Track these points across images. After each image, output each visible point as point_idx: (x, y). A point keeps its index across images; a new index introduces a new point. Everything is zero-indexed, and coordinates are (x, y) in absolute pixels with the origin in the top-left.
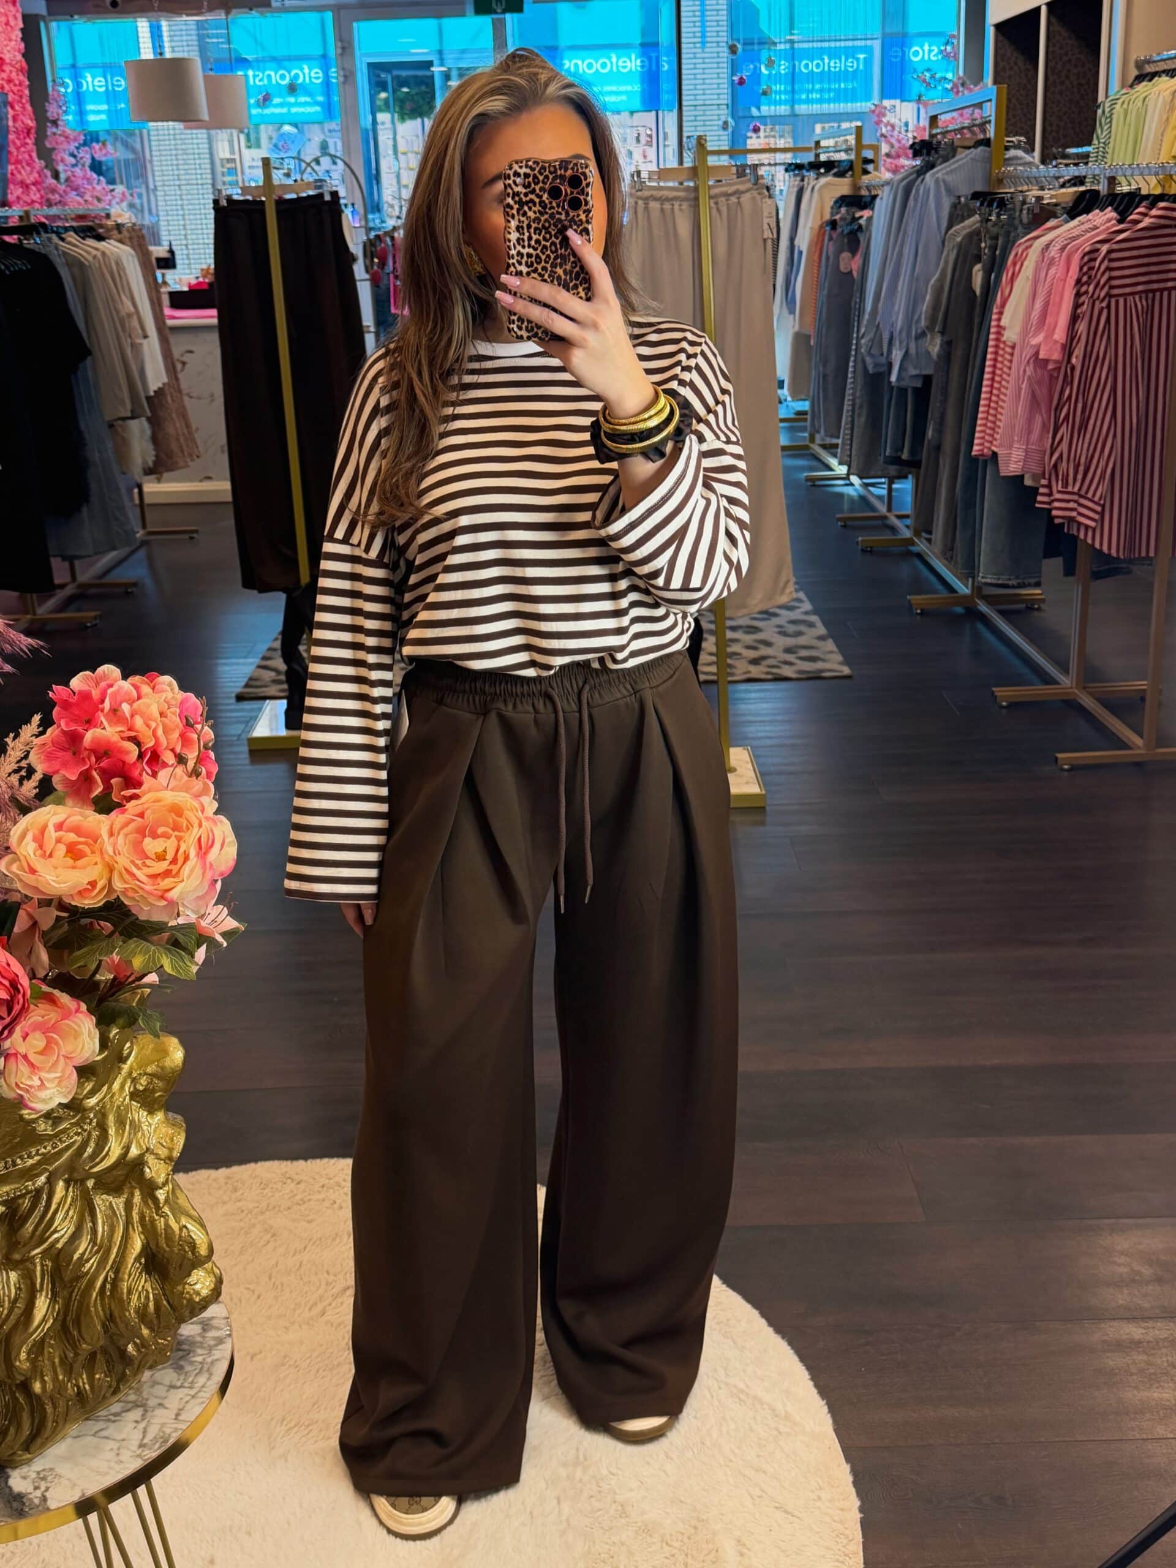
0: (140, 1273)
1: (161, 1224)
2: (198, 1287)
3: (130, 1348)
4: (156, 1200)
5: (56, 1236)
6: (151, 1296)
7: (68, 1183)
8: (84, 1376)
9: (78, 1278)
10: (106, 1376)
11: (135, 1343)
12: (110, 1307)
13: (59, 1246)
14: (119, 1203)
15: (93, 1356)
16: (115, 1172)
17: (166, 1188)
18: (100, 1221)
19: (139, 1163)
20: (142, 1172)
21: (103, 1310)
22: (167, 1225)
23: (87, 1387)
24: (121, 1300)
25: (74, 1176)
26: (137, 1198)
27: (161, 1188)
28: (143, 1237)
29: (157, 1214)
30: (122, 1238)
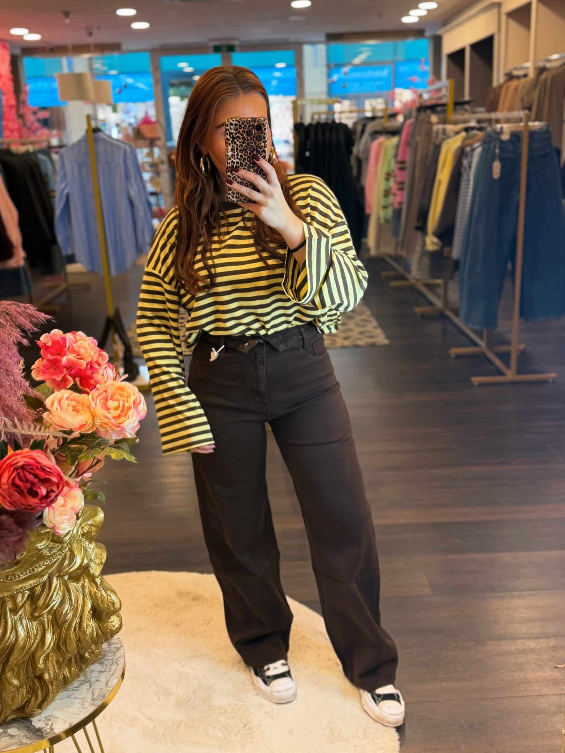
0: (90, 619)
1: (99, 595)
2: (114, 623)
3: (86, 654)
4: (96, 583)
5: (53, 604)
7: (58, 578)
8: (67, 670)
9: (64, 622)
10: (76, 669)
11: (89, 652)
12: (79, 635)
13: (55, 608)
14: (79, 586)
16: (77, 571)
18: (72, 595)
19: (88, 566)
20: (89, 571)
21: (76, 637)
22: (102, 595)
23: (68, 674)
24: (84, 631)
25: (60, 574)
26: (87, 583)
27: (98, 577)
28: (91, 601)
29: (97, 590)
30: (82, 602)
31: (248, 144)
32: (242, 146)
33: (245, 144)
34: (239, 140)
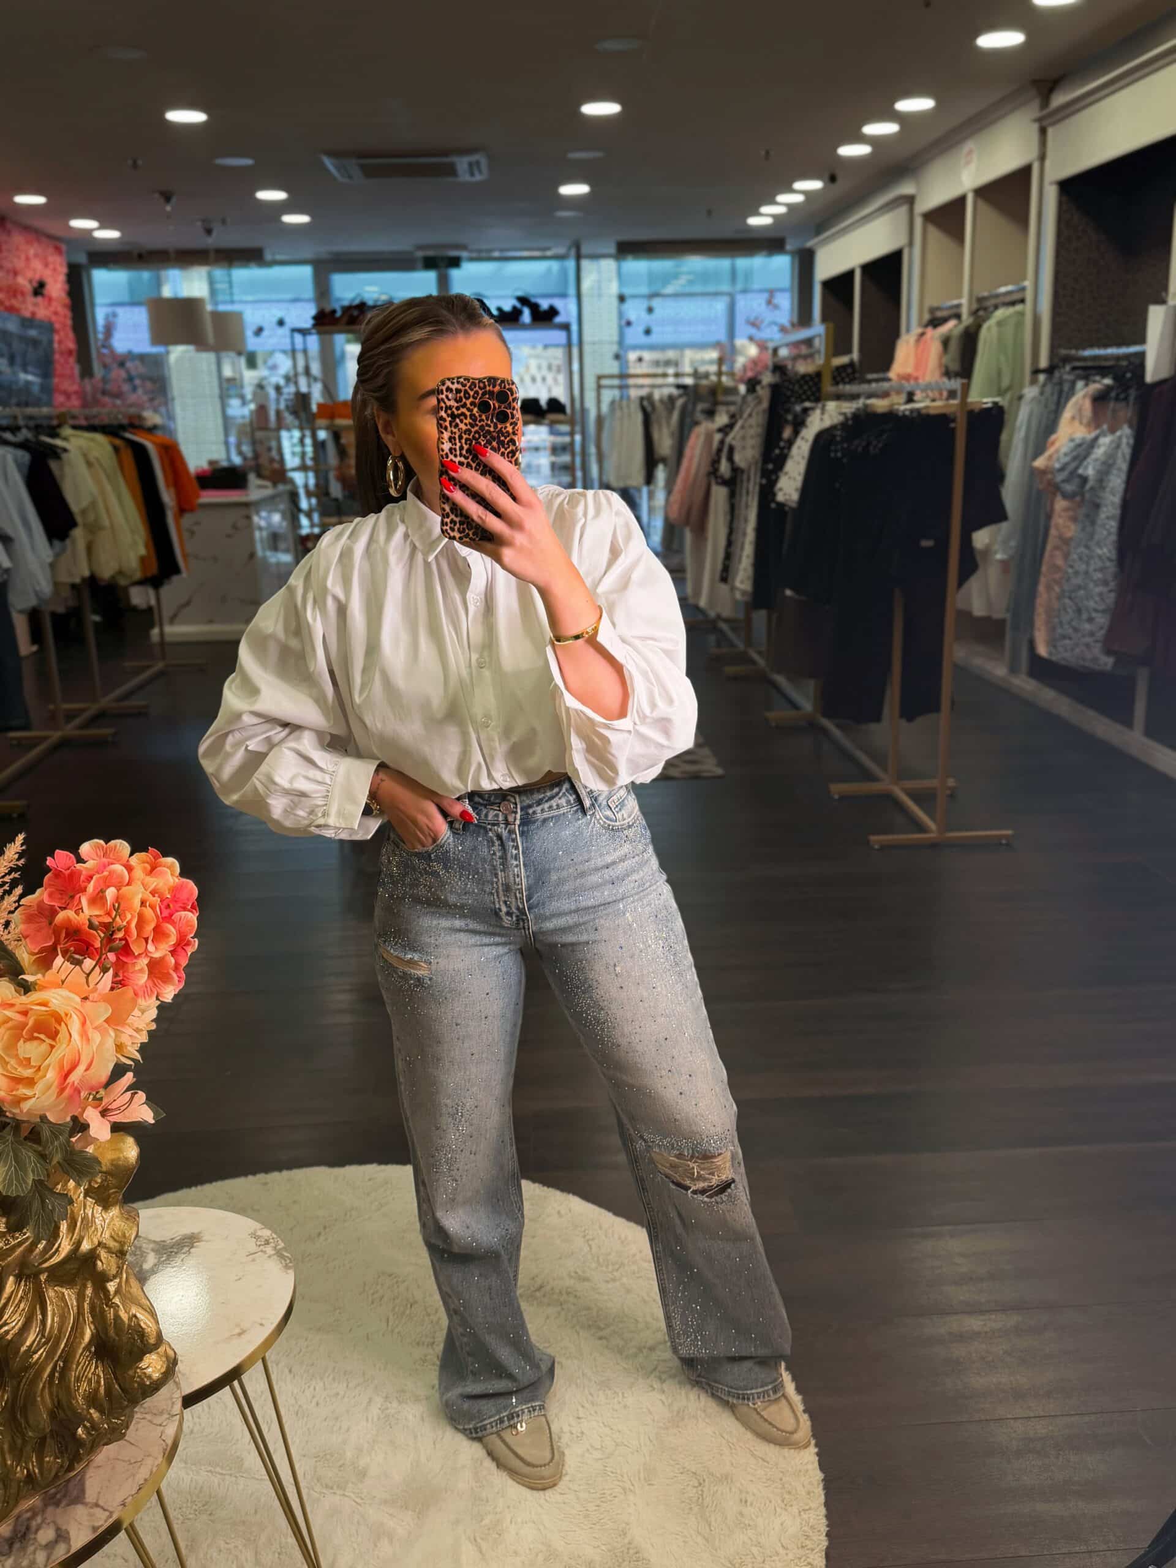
0: (89, 1361)
1: (110, 1313)
2: (147, 1372)
3: (80, 1431)
4: (106, 1291)
5: (6, 1328)
6: (102, 1380)
7: (19, 1278)
8: (34, 1460)
9: (26, 1369)
10: (56, 1458)
11: (85, 1426)
12: (57, 1396)
13: (9, 1337)
14: (70, 1295)
15: (43, 1440)
17: (117, 1280)
18: (50, 1314)
19: (91, 1257)
20: (94, 1265)
21: (50, 1398)
22: (117, 1315)
23: (37, 1471)
24: (68, 1388)
25: (26, 1272)
27: (112, 1280)
28: (93, 1327)
29: (107, 1306)
30: (72, 1328)
31: (482, 427)
32: (471, 431)
33: (476, 428)
34: (465, 421)
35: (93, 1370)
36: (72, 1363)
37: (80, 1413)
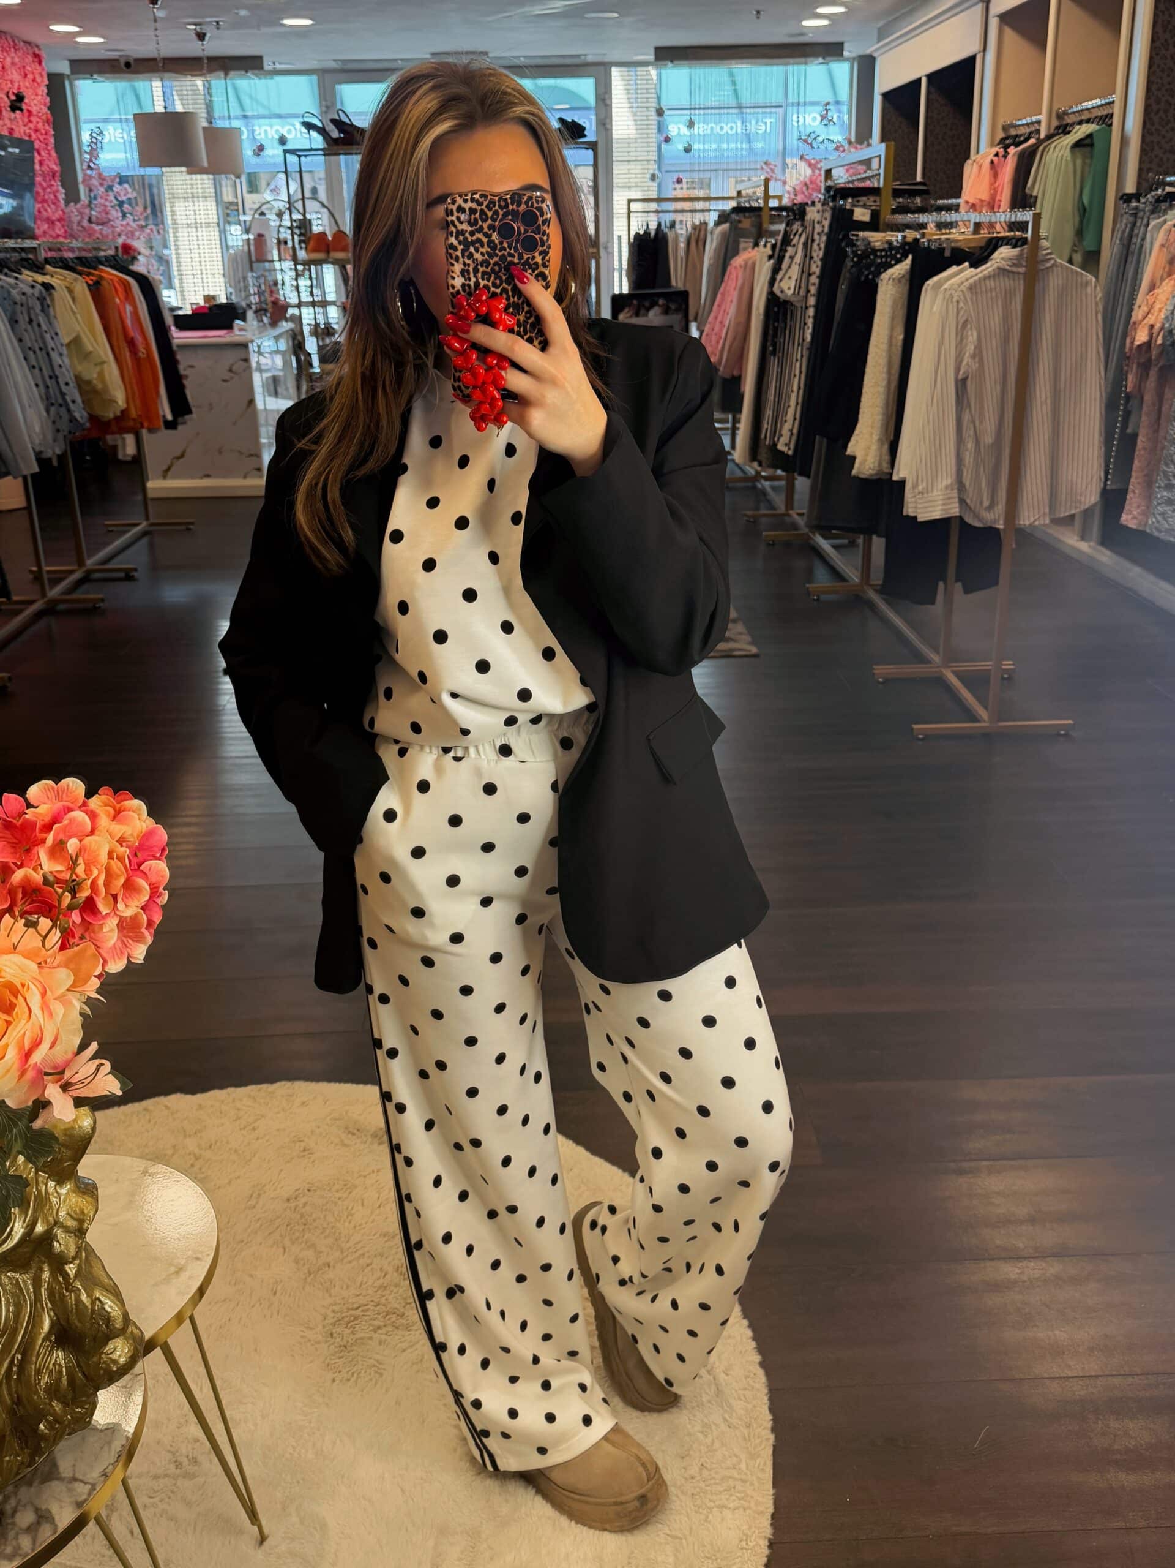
0: (50, 1352)
1: (71, 1299)
2: (113, 1357)
3: (42, 1426)
4: (66, 1275)
6: (64, 1370)
11: (47, 1421)
14: (25, 1279)
16: (20, 1250)
17: (77, 1262)
18: (4, 1303)
19: (48, 1237)
20: (51, 1246)
21: (10, 1394)
22: (78, 1300)
24: (28, 1381)
26: (46, 1275)
27: (71, 1262)
28: (52, 1314)
29: (67, 1291)
30: (29, 1317)
31: (503, 258)
32: (490, 263)
33: (496, 259)
34: (481, 250)
35: (54, 1360)
36: (32, 1355)
37: (43, 1409)
